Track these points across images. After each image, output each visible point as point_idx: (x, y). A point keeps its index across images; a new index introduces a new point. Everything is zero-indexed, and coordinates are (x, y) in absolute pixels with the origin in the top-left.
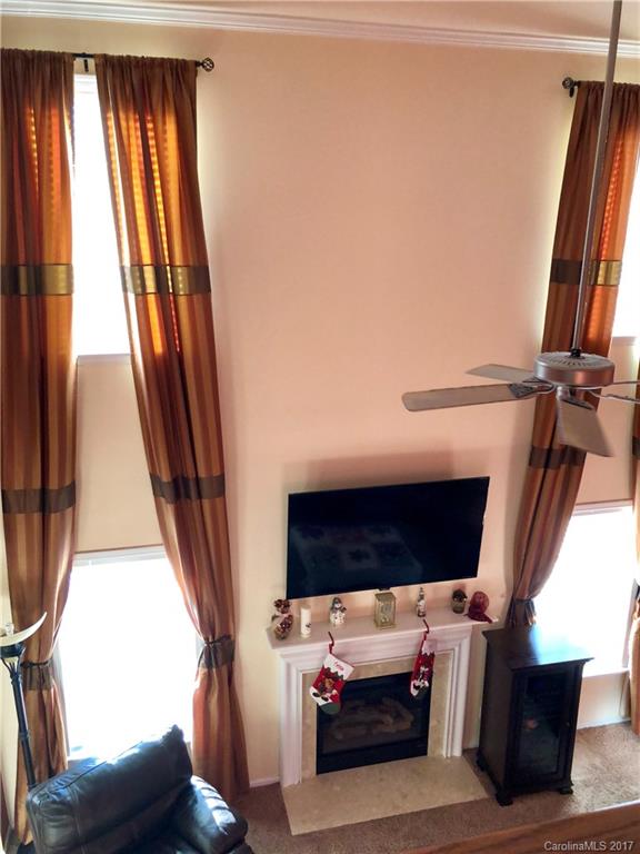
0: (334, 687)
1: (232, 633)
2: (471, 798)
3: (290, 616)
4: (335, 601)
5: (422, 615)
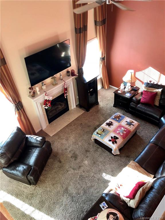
0: (49, 103)
1: (20, 100)
2: (82, 113)
4: (42, 83)
5: (62, 80)
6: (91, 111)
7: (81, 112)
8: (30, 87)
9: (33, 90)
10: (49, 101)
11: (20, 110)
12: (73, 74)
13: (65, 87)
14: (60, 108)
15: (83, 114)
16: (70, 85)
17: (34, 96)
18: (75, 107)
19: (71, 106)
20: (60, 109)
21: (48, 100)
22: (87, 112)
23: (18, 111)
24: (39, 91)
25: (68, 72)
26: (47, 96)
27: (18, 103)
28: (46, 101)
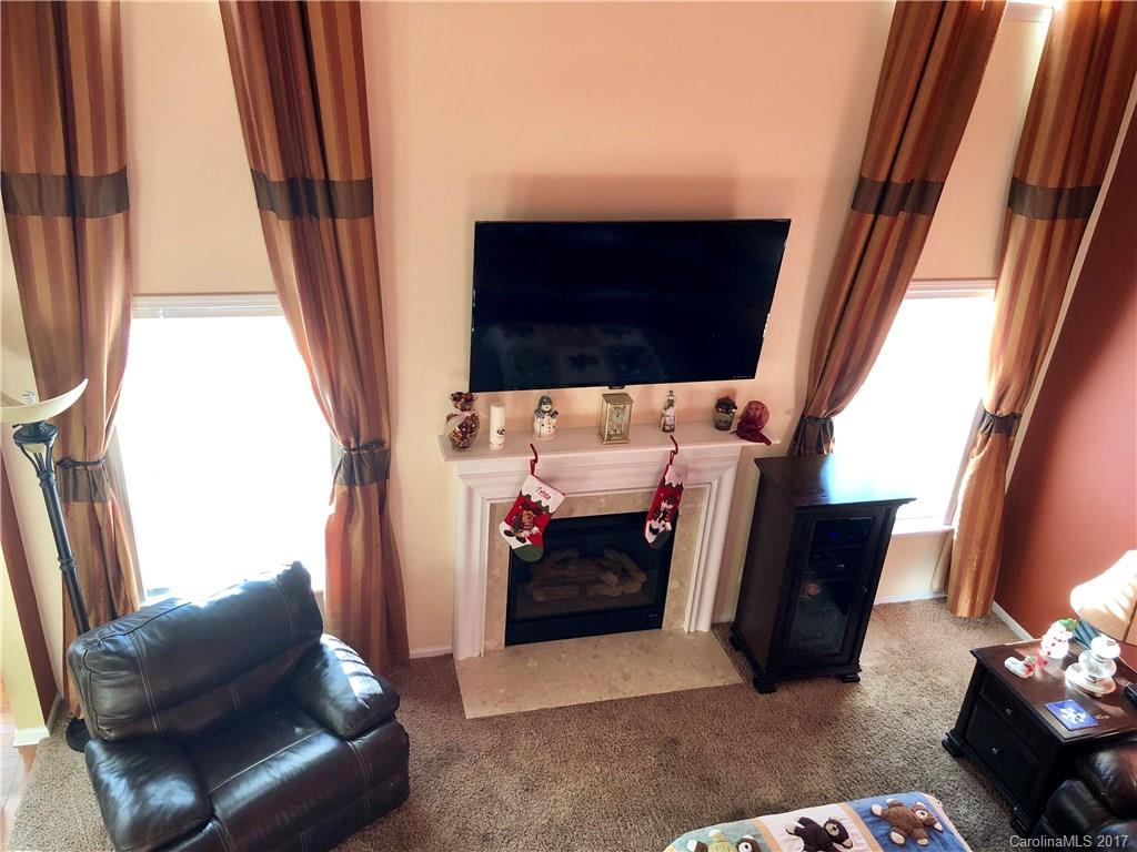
0: (535, 523)
1: (386, 437)
2: (719, 683)
3: (473, 415)
4: (543, 401)
5: (668, 430)
6: (784, 696)
7: (721, 673)
8: (465, 388)
9: (467, 414)
10: (537, 509)
11: (362, 484)
12: (751, 426)
13: (671, 479)
14: (614, 588)
15: (726, 688)
16: (715, 483)
17: (464, 448)
18: (704, 626)
19: (680, 611)
20: (607, 592)
21: (534, 500)
22: (753, 693)
23: (345, 488)
24: (501, 432)
25: (725, 404)
26: (543, 481)
27: (366, 447)
28: (523, 502)
